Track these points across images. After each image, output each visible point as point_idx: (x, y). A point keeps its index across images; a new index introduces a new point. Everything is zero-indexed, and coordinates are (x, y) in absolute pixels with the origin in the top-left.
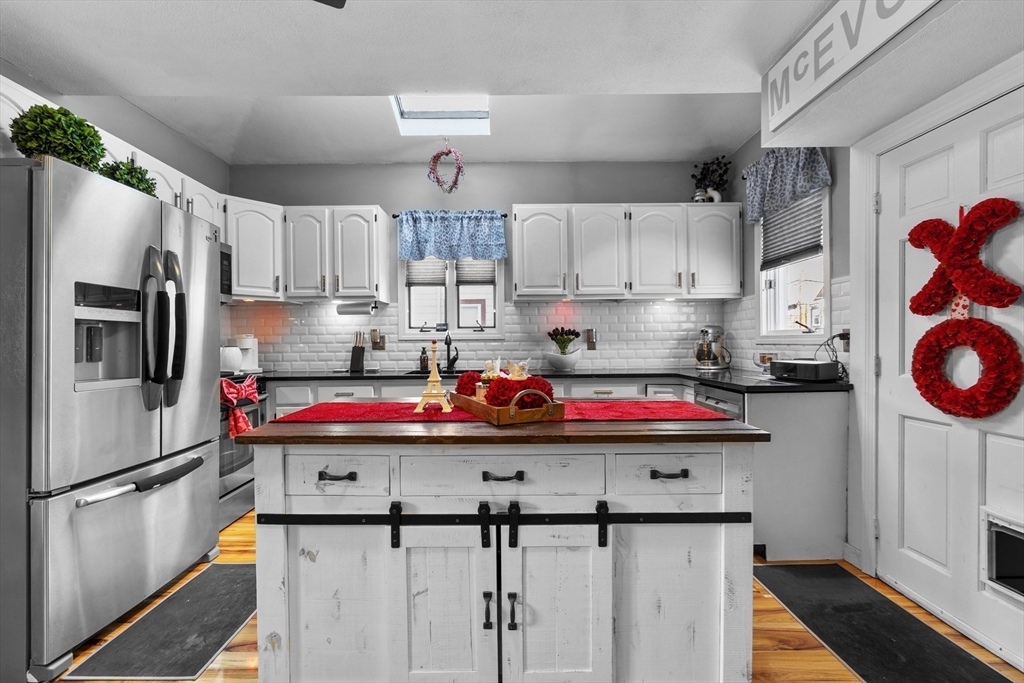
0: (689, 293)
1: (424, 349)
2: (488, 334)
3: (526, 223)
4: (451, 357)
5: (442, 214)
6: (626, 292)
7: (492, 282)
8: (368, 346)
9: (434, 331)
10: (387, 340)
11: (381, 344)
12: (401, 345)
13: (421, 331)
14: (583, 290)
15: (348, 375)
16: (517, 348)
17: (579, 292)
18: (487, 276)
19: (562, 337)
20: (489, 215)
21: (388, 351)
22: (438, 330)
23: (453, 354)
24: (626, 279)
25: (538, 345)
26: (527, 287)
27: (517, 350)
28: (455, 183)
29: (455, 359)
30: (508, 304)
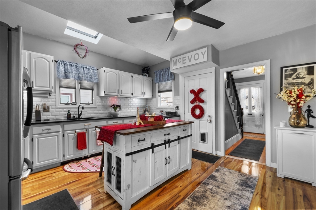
0: (144, 97)
1: (69, 111)
2: (91, 106)
3: (108, 74)
4: (79, 113)
5: (76, 64)
6: (132, 95)
7: (92, 90)
8: (41, 110)
9: (70, 105)
10: (50, 108)
11: (48, 109)
12: (57, 110)
13: (66, 104)
14: (122, 94)
15: (35, 122)
16: (100, 110)
17: (121, 95)
18: (91, 87)
19: (115, 107)
20: (93, 68)
21: (51, 112)
22: (73, 104)
23: (80, 113)
24: (131, 93)
25: (107, 109)
26: (108, 92)
27: (101, 111)
28: (85, 56)
29: (81, 114)
30: (98, 97)
